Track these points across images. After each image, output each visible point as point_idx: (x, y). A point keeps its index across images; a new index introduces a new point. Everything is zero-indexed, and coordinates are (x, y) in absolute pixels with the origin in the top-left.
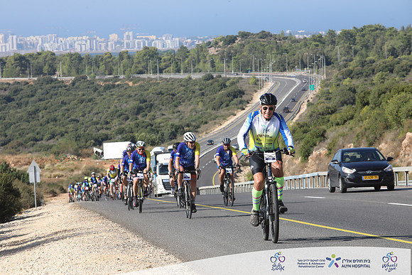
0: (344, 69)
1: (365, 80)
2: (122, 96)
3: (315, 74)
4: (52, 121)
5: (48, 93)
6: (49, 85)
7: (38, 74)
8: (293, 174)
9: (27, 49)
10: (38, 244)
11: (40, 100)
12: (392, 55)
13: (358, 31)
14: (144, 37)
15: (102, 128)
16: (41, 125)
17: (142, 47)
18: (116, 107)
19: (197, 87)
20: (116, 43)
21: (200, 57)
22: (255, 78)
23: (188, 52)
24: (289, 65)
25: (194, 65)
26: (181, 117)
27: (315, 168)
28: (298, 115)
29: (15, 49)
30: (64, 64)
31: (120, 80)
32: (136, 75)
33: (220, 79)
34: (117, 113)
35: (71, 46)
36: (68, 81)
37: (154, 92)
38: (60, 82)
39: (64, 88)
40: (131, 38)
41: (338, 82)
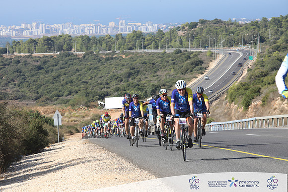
0: (274, 45)
2: (118, 65)
3: (253, 48)
4: (69, 82)
5: (66, 63)
6: (68, 58)
7: (60, 50)
8: (238, 119)
9: (52, 33)
10: (60, 168)
11: (62, 68)
13: (283, 18)
14: (133, 24)
15: (104, 87)
17: (132, 31)
18: (113, 72)
19: (170, 59)
20: (113, 29)
21: (172, 38)
22: (210, 52)
23: (164, 34)
24: (234, 42)
25: (168, 43)
26: (159, 79)
27: (253, 114)
28: (241, 77)
29: (44, 33)
30: (77, 43)
31: (117, 54)
32: (128, 51)
33: (186, 53)
34: (115, 77)
35: (82, 31)
36: (81, 55)
37: (140, 62)
38: (75, 56)
39: (77, 60)
40: (124, 25)
41: (269, 55)
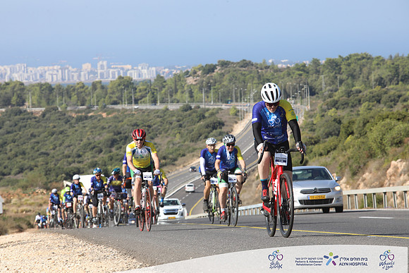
0: (329, 100)
1: (351, 111)
2: (95, 128)
3: (299, 104)
4: (21, 154)
5: (16, 125)
6: (18, 117)
7: (6, 105)
11: (8, 133)
12: (379, 85)
13: (343, 59)
14: (119, 66)
15: (74, 162)
16: (9, 159)
17: (117, 77)
18: (88, 139)
19: (174, 118)
20: (89, 73)
21: (178, 87)
22: (235, 109)
23: (165, 82)
25: (172, 96)
30: (33, 94)
31: (93, 111)
32: (110, 106)
33: (199, 109)
34: (91, 146)
35: (41, 76)
36: (38, 113)
37: (129, 123)
38: (29, 114)
39: (33, 120)
40: (105, 68)
41: (323, 113)
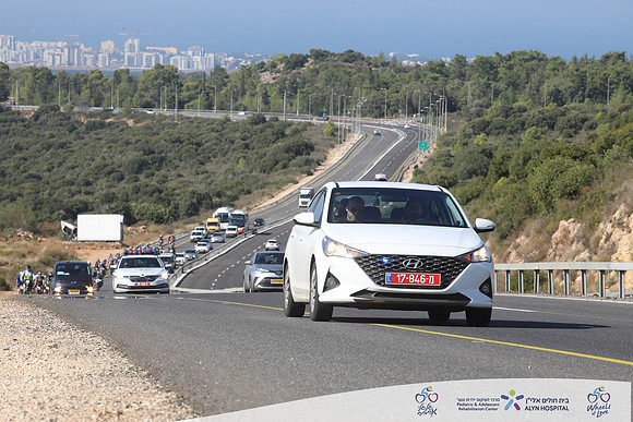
0: (477, 120)
1: (509, 139)
2: (114, 142)
3: (429, 124)
12: (554, 101)
13: (502, 59)
14: (157, 49)
15: (80, 192)
17: (153, 64)
18: (104, 158)
19: (238, 134)
20: (111, 56)
21: (246, 87)
22: (332, 125)
24: (388, 107)
25: (236, 99)
26: (208, 181)
30: (22, 83)
31: (114, 115)
32: (140, 110)
33: (277, 123)
34: (107, 169)
35: (36, 56)
36: (28, 113)
37: (168, 138)
38: (14, 113)
39: (20, 123)
40: (136, 49)
41: (465, 140)
